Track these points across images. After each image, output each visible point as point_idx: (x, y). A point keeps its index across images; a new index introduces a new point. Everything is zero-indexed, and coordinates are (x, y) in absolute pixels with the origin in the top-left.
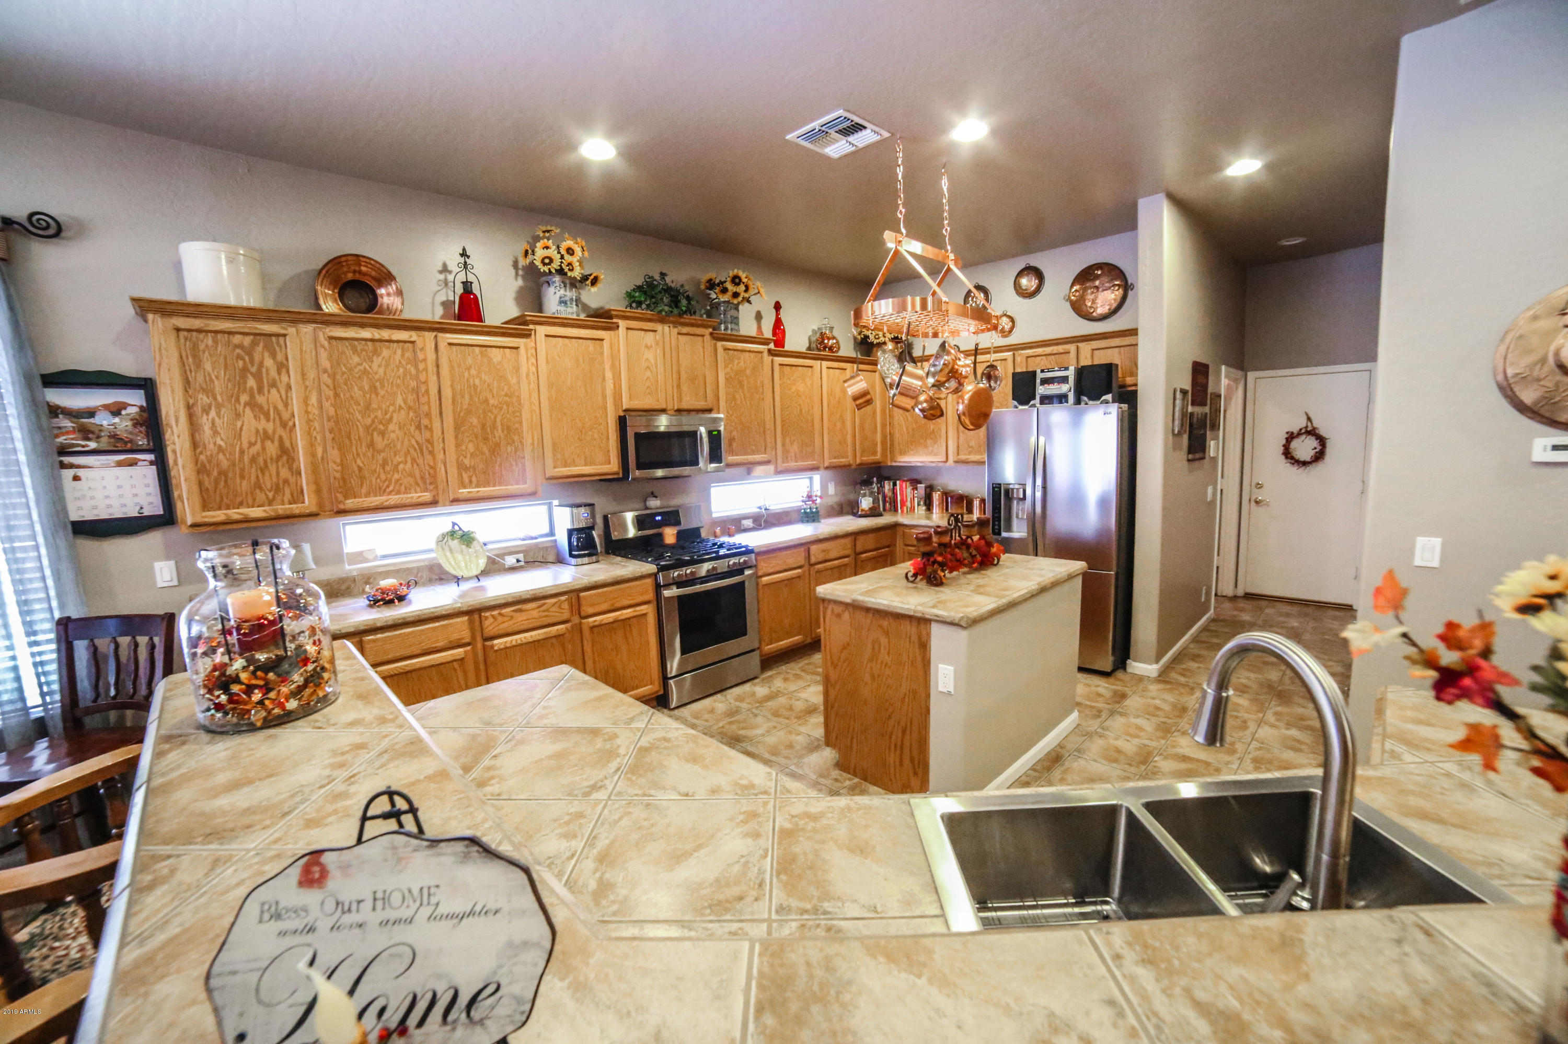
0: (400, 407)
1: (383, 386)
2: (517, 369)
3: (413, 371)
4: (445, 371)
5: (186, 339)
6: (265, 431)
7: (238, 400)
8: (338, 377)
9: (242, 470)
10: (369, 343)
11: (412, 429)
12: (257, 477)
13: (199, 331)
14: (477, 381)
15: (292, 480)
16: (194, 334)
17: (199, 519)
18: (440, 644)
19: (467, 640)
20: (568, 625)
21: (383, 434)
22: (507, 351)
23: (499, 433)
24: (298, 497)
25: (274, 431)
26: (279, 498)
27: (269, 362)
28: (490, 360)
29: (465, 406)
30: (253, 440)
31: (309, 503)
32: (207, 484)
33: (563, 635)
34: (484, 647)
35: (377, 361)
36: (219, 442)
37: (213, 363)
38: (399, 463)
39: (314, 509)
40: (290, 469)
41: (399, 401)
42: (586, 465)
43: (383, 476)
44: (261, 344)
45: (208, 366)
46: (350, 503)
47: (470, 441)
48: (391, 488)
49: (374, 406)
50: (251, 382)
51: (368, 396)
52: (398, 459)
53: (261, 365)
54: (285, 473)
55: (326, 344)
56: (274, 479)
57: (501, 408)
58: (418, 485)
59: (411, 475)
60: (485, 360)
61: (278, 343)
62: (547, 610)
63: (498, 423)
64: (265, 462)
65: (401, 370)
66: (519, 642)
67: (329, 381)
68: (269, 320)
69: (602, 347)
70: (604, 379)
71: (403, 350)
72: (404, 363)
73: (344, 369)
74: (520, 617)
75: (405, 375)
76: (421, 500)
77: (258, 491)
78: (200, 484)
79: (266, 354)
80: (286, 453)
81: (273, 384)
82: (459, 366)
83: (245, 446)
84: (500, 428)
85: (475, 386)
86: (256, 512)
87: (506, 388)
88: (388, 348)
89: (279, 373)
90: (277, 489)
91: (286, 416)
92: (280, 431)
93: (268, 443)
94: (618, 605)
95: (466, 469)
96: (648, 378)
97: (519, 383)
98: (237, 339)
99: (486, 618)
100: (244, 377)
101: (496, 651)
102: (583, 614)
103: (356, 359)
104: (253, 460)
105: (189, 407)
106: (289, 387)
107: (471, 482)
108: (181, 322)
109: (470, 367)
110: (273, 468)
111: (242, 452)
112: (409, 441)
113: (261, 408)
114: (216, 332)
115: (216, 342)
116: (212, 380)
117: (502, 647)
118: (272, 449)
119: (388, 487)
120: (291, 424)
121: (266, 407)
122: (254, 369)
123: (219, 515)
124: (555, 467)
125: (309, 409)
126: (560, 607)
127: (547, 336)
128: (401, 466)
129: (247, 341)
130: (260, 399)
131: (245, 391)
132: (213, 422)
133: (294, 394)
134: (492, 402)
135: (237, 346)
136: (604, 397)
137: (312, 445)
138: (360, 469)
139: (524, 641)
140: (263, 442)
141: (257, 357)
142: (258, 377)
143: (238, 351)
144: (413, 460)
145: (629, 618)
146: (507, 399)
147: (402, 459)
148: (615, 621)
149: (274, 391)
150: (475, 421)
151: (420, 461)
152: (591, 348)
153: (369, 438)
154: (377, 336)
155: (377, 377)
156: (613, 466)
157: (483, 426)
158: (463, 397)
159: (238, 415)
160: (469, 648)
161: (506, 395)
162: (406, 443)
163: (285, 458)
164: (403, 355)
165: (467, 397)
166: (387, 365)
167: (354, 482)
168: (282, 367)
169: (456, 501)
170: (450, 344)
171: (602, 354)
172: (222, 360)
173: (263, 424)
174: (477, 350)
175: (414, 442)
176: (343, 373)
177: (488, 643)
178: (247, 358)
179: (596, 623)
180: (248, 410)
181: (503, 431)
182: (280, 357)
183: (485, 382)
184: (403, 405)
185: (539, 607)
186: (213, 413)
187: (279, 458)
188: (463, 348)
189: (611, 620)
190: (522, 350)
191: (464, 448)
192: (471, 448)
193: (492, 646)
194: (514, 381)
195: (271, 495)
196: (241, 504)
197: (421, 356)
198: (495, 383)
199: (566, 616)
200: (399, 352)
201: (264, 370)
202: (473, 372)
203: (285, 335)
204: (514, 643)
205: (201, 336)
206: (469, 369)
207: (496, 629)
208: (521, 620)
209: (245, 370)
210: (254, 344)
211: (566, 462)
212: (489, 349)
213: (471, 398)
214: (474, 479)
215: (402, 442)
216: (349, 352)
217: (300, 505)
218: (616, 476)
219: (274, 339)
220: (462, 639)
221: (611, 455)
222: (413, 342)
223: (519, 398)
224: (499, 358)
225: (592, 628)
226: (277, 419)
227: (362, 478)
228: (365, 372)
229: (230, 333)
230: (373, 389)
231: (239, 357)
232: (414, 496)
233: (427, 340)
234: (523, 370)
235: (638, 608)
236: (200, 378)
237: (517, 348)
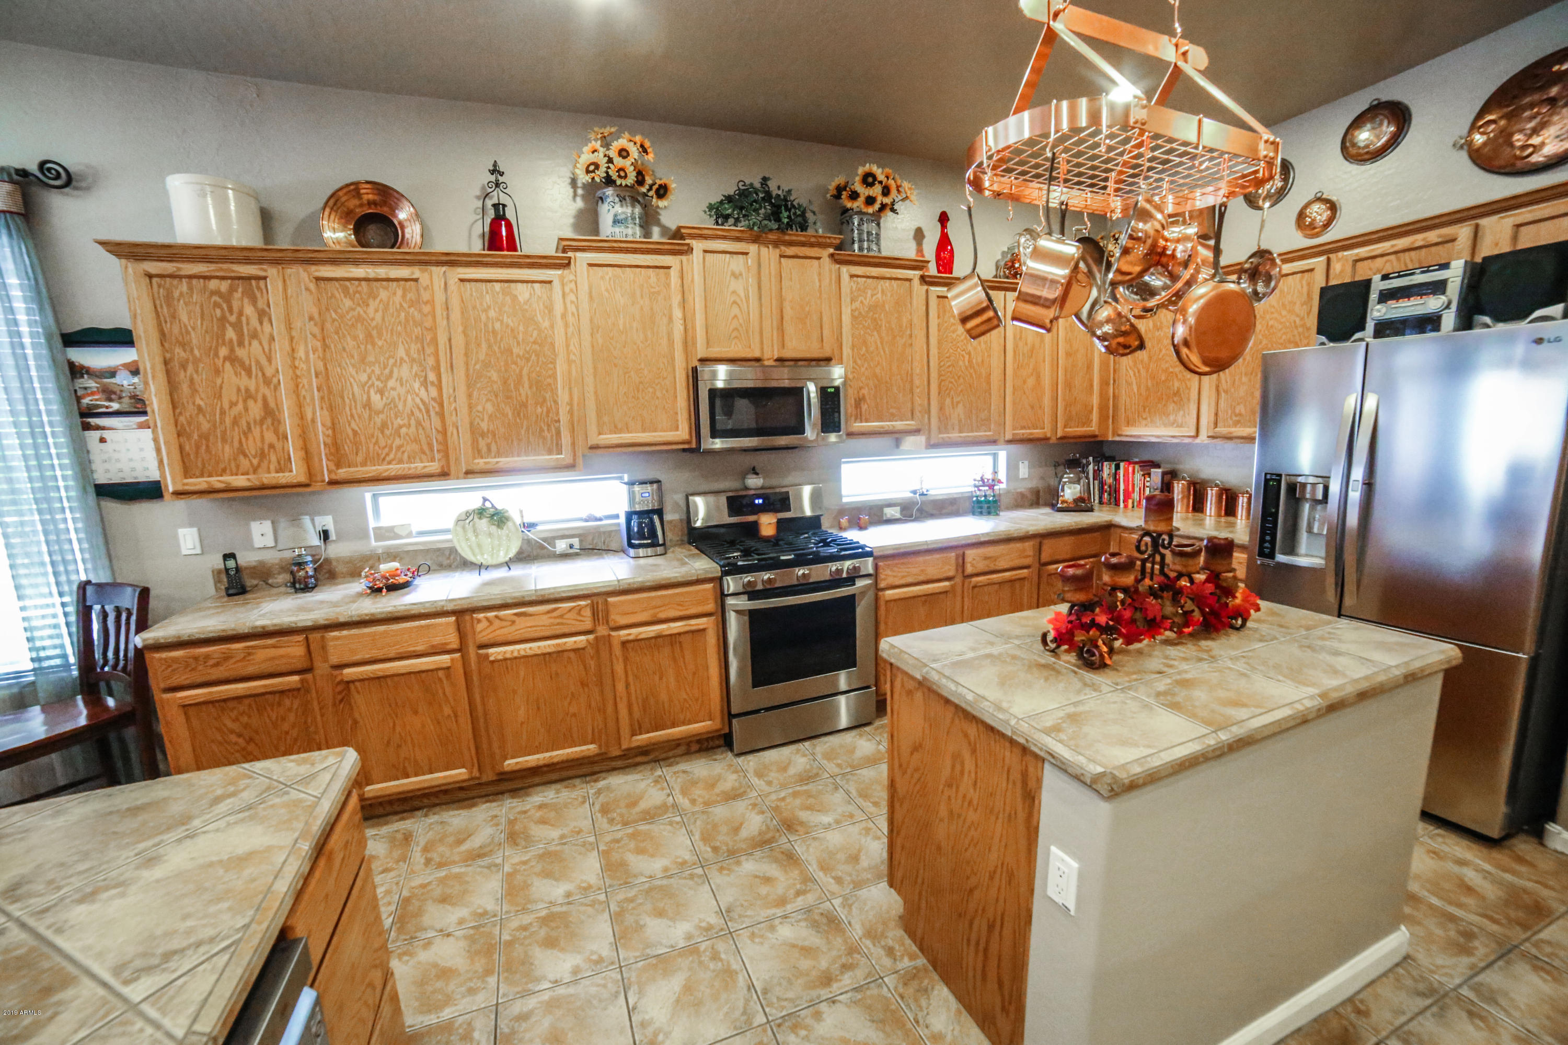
0: (402, 359)
1: (380, 335)
2: (550, 309)
3: (417, 316)
4: (456, 315)
5: (159, 286)
6: (247, 390)
7: (216, 355)
8: (328, 325)
9: (224, 433)
10: (363, 283)
11: (417, 385)
12: (240, 442)
13: (172, 276)
14: (497, 326)
15: (278, 446)
16: (168, 279)
17: (180, 488)
18: (420, 648)
19: (455, 645)
20: (591, 637)
21: (381, 392)
22: (536, 286)
23: (525, 390)
24: (283, 465)
25: (257, 390)
26: (265, 465)
27: (249, 310)
28: (514, 298)
29: (482, 356)
30: (234, 399)
31: (296, 473)
32: (187, 448)
33: (583, 649)
34: (479, 656)
35: (373, 304)
36: (199, 401)
37: (189, 313)
38: (401, 427)
39: (302, 479)
40: (276, 432)
41: (401, 352)
42: (644, 431)
43: (382, 442)
44: (240, 290)
45: (184, 318)
46: (343, 473)
47: (488, 400)
48: (392, 456)
49: (371, 358)
50: (231, 334)
51: (363, 347)
52: (399, 421)
53: (241, 314)
54: (270, 437)
55: (312, 286)
56: (259, 444)
57: (528, 360)
58: (424, 453)
59: (416, 440)
60: (508, 299)
61: (259, 288)
62: (561, 616)
63: (525, 379)
64: (248, 424)
65: (403, 314)
66: (523, 653)
67: (316, 331)
68: (248, 261)
69: (668, 276)
70: (670, 319)
71: (405, 290)
72: (405, 305)
73: (334, 315)
74: (522, 623)
75: (407, 320)
76: (427, 471)
77: (241, 457)
78: (181, 448)
79: (246, 301)
80: (271, 414)
81: (254, 335)
82: (474, 308)
83: (226, 406)
84: (526, 385)
85: (494, 332)
86: (240, 481)
87: (535, 334)
88: (386, 288)
89: (261, 323)
90: (262, 455)
91: (269, 372)
92: (264, 390)
93: (251, 403)
94: (662, 616)
95: (483, 435)
96: (736, 316)
97: (552, 326)
98: (213, 284)
99: (479, 621)
100: (223, 329)
101: (493, 662)
102: (612, 624)
103: (348, 303)
104: (235, 422)
105: (166, 363)
106: (272, 339)
107: (489, 450)
108: (153, 267)
109: (489, 307)
110: (256, 431)
111: (223, 413)
112: (413, 400)
113: (242, 365)
114: (190, 277)
115: (191, 288)
116: (188, 332)
117: (500, 657)
118: (256, 410)
119: (387, 454)
120: (275, 380)
121: (247, 363)
122: (233, 319)
123: (200, 483)
124: (600, 434)
125: (297, 363)
126: (579, 613)
127: (591, 265)
128: (404, 430)
129: (224, 286)
130: (241, 353)
131: (224, 344)
132: (192, 380)
133: (277, 346)
134: (516, 350)
135: (213, 293)
136: (671, 342)
137: (300, 406)
138: (355, 433)
139: (530, 653)
140: (245, 401)
141: (236, 305)
142: (237, 326)
143: (215, 298)
144: (419, 424)
145: (679, 634)
146: (536, 347)
147: (406, 421)
148: (658, 637)
149: (255, 343)
150: (494, 376)
151: (426, 424)
152: (653, 279)
153: (365, 397)
154: (372, 275)
155: (374, 324)
156: (682, 432)
157: (505, 382)
158: (479, 345)
159: (217, 372)
160: (458, 655)
161: (535, 342)
162: (410, 402)
163: (269, 421)
164: (404, 296)
165: (484, 345)
166: (386, 308)
167: (347, 448)
168: (263, 315)
169: (469, 473)
170: (462, 280)
171: (668, 285)
172: (198, 309)
173: (244, 382)
174: (497, 286)
175: (418, 400)
176: (334, 320)
177: (481, 651)
178: (225, 306)
179: (631, 638)
180: (228, 364)
181: (530, 387)
182: (261, 304)
183: (507, 326)
184: (406, 358)
185: (549, 612)
186: (190, 368)
187: (262, 422)
188: (479, 284)
189: (652, 634)
190: (556, 284)
191: (480, 408)
192: (490, 408)
193: (487, 656)
194: (546, 324)
195: (255, 462)
196: (224, 472)
197: (426, 296)
198: (521, 328)
199: (588, 625)
200: (399, 293)
201: (244, 319)
202: (492, 314)
203: (265, 278)
204: (516, 654)
205: (175, 282)
206: (486, 311)
207: (491, 636)
208: (523, 627)
209: (223, 319)
210: (232, 290)
211: (616, 427)
212: (513, 285)
213: (490, 346)
214: (494, 447)
215: (405, 401)
216: (339, 295)
217: (287, 474)
218: (686, 446)
219: (253, 282)
220: (446, 644)
221: (679, 418)
222: (416, 280)
223: (552, 345)
224: (527, 296)
225: (624, 644)
226: (260, 374)
227: (357, 444)
228: (359, 319)
229: (206, 278)
230: (369, 336)
231: (217, 305)
232: (418, 466)
233: (435, 277)
234: (558, 308)
235: (693, 622)
236: (176, 330)
237: (550, 282)
